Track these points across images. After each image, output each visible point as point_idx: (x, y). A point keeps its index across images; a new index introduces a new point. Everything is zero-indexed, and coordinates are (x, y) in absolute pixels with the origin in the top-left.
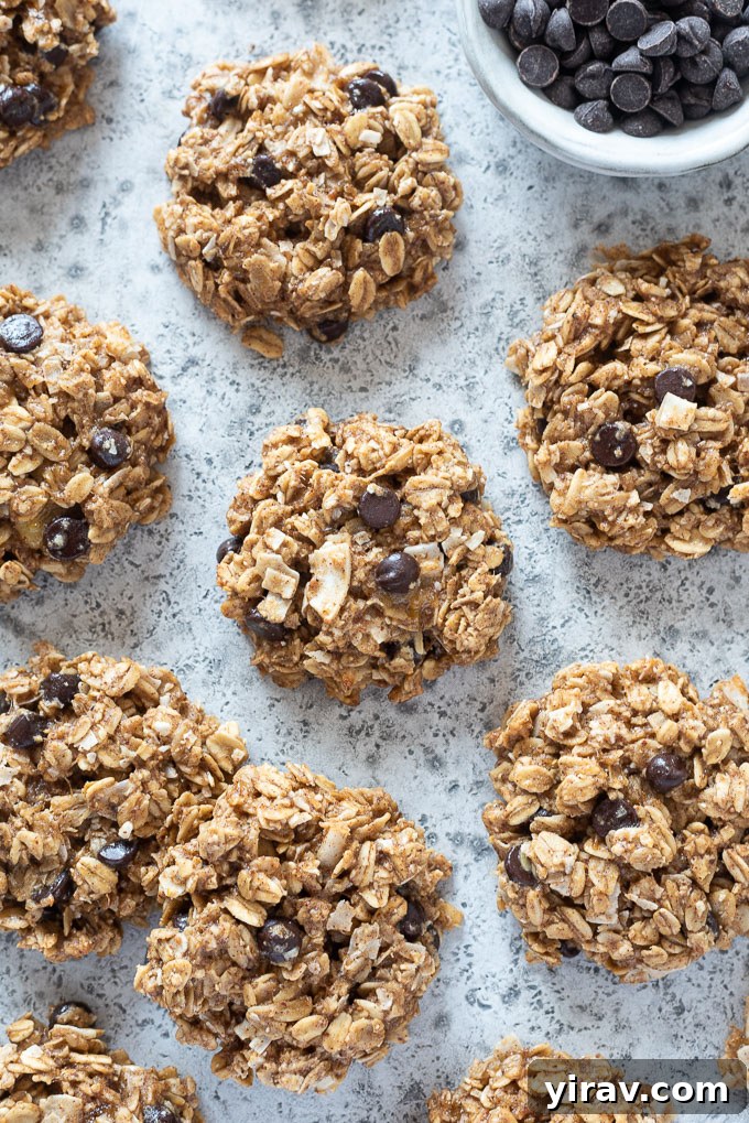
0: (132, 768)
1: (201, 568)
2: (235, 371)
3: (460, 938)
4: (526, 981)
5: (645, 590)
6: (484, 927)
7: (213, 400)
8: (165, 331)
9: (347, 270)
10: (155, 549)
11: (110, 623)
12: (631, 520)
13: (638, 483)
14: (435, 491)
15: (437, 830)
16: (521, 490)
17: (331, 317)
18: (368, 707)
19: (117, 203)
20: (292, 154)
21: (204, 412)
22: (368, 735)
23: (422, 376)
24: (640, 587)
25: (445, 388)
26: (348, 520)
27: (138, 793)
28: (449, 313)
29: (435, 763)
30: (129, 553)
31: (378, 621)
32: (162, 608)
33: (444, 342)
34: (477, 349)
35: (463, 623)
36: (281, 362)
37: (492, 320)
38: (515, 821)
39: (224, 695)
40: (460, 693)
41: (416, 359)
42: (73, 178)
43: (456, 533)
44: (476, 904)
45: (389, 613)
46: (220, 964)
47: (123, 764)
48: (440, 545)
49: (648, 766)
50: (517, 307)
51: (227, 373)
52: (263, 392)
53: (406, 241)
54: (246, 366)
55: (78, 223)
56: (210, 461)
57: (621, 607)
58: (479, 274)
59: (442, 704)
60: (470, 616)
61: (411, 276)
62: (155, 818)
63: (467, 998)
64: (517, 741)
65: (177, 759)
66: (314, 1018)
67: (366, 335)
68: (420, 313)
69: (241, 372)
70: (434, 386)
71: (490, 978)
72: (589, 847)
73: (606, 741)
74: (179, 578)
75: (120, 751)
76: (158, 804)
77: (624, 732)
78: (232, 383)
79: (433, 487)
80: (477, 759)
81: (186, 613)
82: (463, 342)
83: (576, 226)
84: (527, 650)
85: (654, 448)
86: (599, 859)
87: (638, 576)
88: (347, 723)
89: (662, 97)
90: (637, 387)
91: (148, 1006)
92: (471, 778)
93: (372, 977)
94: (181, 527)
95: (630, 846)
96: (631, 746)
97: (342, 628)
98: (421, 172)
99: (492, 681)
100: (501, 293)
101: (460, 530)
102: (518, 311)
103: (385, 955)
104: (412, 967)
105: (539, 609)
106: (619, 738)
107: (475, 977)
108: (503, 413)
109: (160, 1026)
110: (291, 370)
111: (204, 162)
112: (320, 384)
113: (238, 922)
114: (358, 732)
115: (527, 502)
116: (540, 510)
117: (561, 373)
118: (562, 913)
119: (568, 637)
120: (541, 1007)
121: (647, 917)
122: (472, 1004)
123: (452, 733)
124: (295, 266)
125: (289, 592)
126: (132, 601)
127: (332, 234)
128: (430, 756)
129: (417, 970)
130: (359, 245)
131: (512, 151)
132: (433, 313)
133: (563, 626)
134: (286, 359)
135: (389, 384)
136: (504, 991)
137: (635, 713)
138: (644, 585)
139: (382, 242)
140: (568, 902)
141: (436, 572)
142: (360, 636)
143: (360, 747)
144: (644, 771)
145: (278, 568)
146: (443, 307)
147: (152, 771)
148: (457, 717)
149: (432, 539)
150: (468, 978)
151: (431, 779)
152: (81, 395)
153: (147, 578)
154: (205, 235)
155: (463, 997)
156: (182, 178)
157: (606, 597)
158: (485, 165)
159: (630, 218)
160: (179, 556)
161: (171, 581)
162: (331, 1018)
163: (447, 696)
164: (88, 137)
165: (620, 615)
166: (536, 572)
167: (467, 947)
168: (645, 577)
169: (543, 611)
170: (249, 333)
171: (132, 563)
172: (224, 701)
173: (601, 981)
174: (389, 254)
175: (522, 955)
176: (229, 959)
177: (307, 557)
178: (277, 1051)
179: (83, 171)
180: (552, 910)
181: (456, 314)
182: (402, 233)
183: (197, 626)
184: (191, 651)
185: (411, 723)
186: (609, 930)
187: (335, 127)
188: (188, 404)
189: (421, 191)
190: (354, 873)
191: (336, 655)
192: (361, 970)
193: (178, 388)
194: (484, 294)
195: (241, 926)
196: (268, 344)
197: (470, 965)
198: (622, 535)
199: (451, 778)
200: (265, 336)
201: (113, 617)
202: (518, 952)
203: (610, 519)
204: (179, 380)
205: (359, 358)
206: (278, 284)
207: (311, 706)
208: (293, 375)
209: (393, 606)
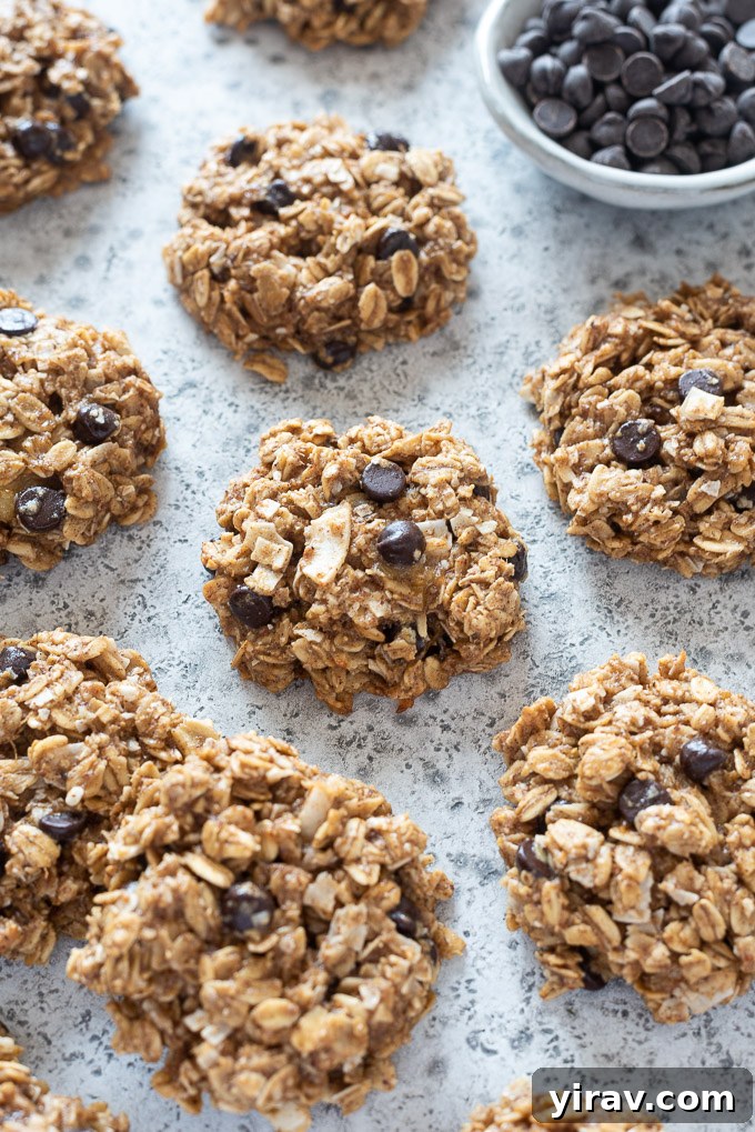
0: (88, 732)
1: (184, 574)
2: (234, 392)
3: (461, 971)
4: (540, 1023)
5: (672, 611)
6: (490, 959)
7: (209, 418)
8: (164, 357)
9: (358, 284)
10: (134, 554)
11: (76, 624)
12: (657, 511)
13: (662, 479)
14: (443, 470)
15: (436, 850)
16: (536, 512)
17: (339, 337)
18: (361, 718)
19: (124, 247)
20: (307, 181)
21: (199, 429)
22: (359, 746)
23: (432, 404)
24: (668, 609)
25: (455, 416)
26: (348, 494)
27: (94, 757)
28: (462, 351)
29: (436, 778)
30: (105, 556)
31: (377, 594)
32: (136, 611)
33: (455, 377)
34: (490, 383)
35: (472, 599)
36: (284, 387)
37: (505, 358)
38: (528, 816)
39: (198, 700)
40: (467, 707)
41: (426, 390)
42: (82, 225)
43: (466, 513)
44: (481, 933)
45: (390, 585)
46: (174, 927)
47: (78, 724)
48: (448, 523)
49: (681, 752)
50: (533, 348)
51: (226, 395)
52: (262, 414)
53: (420, 264)
54: (247, 390)
55: (83, 262)
56: (201, 474)
57: (647, 628)
58: (493, 319)
59: (445, 717)
60: (481, 594)
61: (423, 307)
62: (110, 794)
63: (468, 1041)
64: (531, 734)
65: (142, 730)
66: (283, 1003)
67: (374, 367)
68: (431, 350)
69: (241, 395)
70: (445, 414)
71: (496, 1019)
72: (615, 833)
73: (633, 723)
74: (158, 582)
75: (77, 712)
76: (115, 775)
77: (653, 715)
78: (231, 405)
79: (443, 466)
80: (484, 776)
81: (162, 617)
82: (475, 377)
83: (593, 281)
84: (542, 667)
85: (679, 442)
86: (626, 844)
87: (664, 598)
88: (336, 733)
89: (677, 143)
90: (660, 390)
91: (79, 1037)
92: (478, 796)
93: (355, 973)
94: (165, 534)
95: (663, 823)
96: (662, 730)
97: (338, 596)
98: (437, 205)
99: (503, 696)
100: (516, 336)
101: (469, 513)
102: (532, 353)
103: (371, 946)
104: (404, 964)
105: (555, 626)
106: (648, 722)
107: (479, 1017)
108: (517, 441)
109: (91, 1062)
110: (293, 395)
111: (217, 190)
112: (324, 407)
113: (199, 879)
114: (349, 743)
115: (542, 523)
116: (557, 531)
117: (579, 376)
118: (585, 914)
119: (586, 655)
120: (558, 1054)
121: (685, 913)
122: (474, 1048)
123: (456, 747)
124: (304, 276)
125: (279, 562)
126: (104, 604)
127: (344, 248)
128: (431, 771)
129: (411, 970)
130: (371, 262)
131: (528, 219)
132: (444, 351)
133: (582, 644)
134: (289, 385)
135: (397, 411)
136: (514, 1034)
137: (666, 701)
138: (671, 606)
139: (395, 258)
140: (592, 897)
141: (443, 551)
142: (357, 606)
143: (350, 758)
144: (678, 758)
145: (271, 538)
146: (456, 346)
147: (112, 736)
148: (462, 731)
149: (440, 515)
150: (470, 1018)
151: (430, 795)
152: (71, 368)
153: (122, 582)
154: (214, 245)
155: (463, 1040)
156: (194, 206)
157: (630, 618)
158: (500, 228)
159: (648, 277)
160: (160, 561)
161: (149, 586)
162: (304, 1009)
163: (451, 710)
164: (101, 192)
165: (645, 635)
166: (553, 589)
167: (469, 981)
168: (671, 599)
169: (560, 629)
170: (253, 355)
171: (107, 567)
172: (199, 706)
173: (630, 1026)
174: (402, 274)
175: (535, 994)
176: (186, 923)
177: (302, 531)
178: (235, 1042)
179: (93, 219)
180: (571, 908)
181: (469, 352)
182: (417, 255)
183: (174, 630)
184: (165, 655)
185: (409, 736)
186: (641, 932)
187: (351, 162)
188: (182, 421)
189: (436, 220)
190: (339, 841)
191: (328, 631)
192: (342, 960)
193: (173, 407)
194: (500, 336)
195: (202, 885)
196: (271, 367)
197: (472, 1002)
198: (647, 530)
199: (453, 795)
200: (268, 360)
201: (80, 618)
202: (530, 988)
203: (634, 508)
204: (175, 400)
205: (366, 387)
206: (286, 291)
207: (297, 715)
208: (295, 399)
209: (395, 579)
